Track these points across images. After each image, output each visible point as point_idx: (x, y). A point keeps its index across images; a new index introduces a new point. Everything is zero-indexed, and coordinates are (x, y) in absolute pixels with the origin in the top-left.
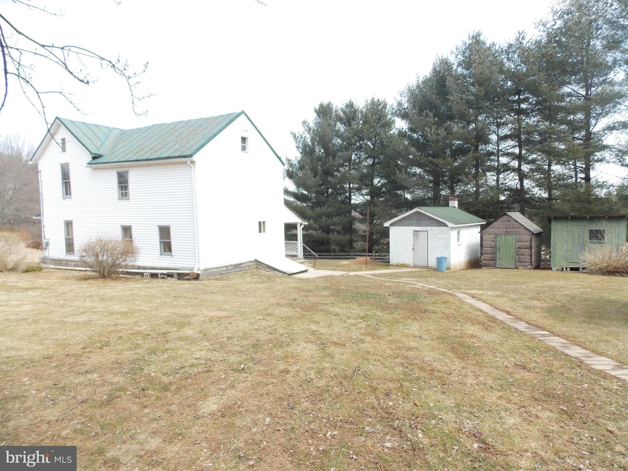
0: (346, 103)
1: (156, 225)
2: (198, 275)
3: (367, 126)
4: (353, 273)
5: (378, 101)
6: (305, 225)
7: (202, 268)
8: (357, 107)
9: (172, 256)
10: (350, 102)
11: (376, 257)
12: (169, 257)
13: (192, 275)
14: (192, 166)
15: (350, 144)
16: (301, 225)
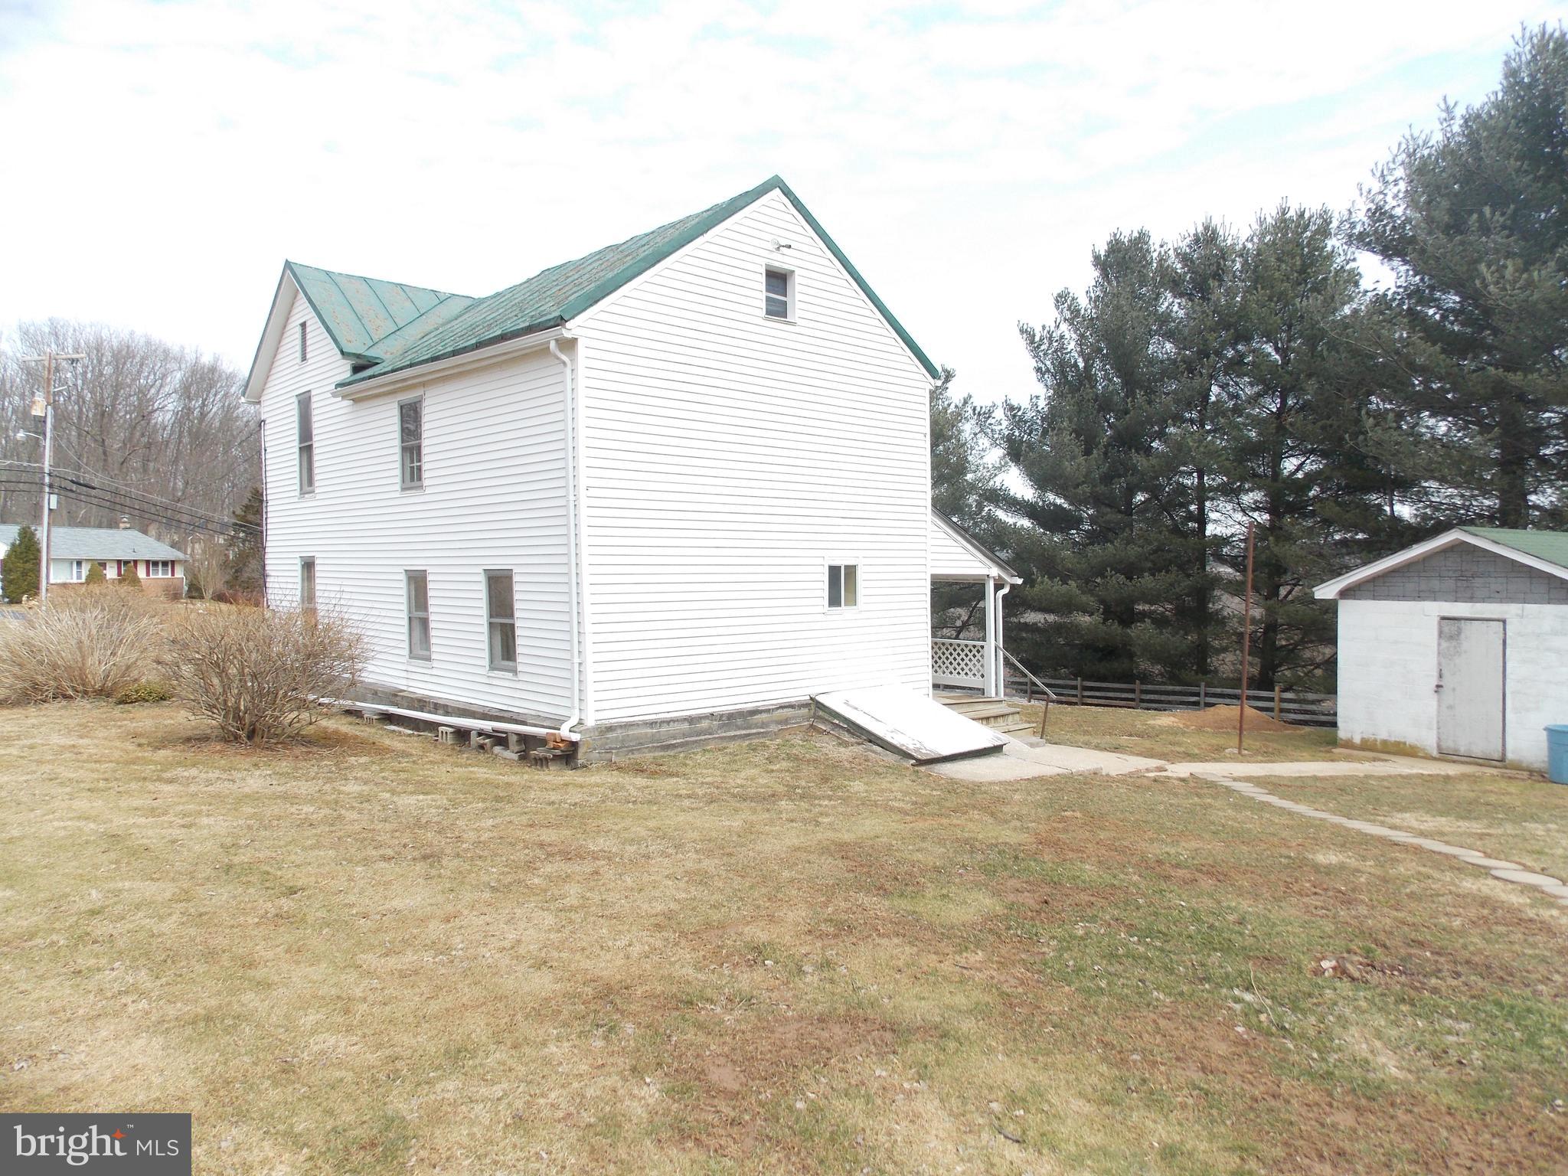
0: (1192, 232)
1: (480, 570)
2: (574, 745)
3: (1262, 294)
4: (1181, 769)
5: (1302, 215)
6: (1013, 586)
7: (590, 723)
8: (1229, 242)
9: (515, 672)
10: (1207, 228)
11: (1286, 705)
12: (510, 675)
13: (551, 745)
14: (564, 357)
15: (1204, 354)
16: (998, 587)
